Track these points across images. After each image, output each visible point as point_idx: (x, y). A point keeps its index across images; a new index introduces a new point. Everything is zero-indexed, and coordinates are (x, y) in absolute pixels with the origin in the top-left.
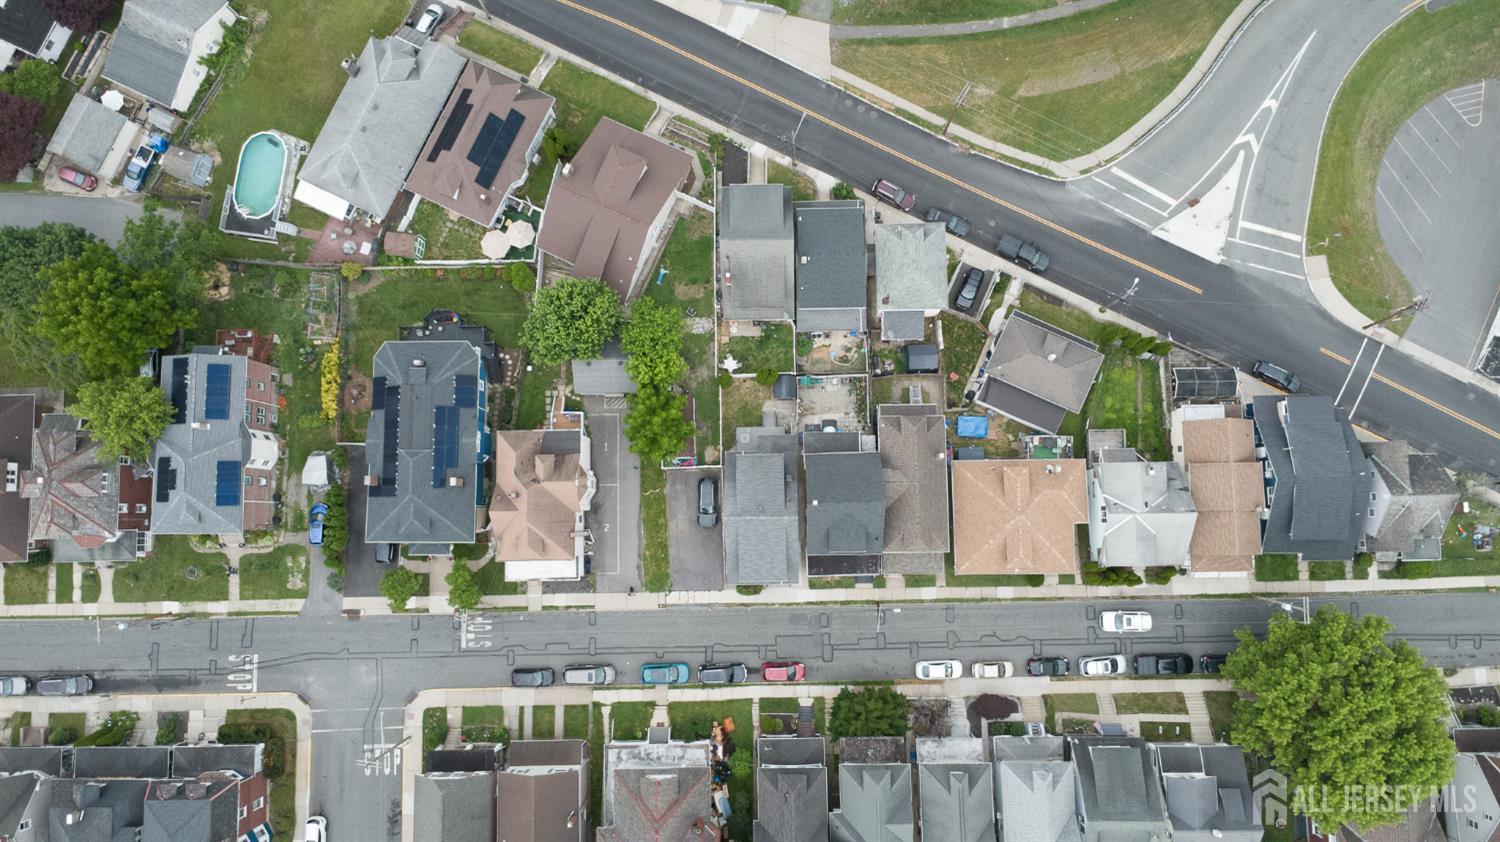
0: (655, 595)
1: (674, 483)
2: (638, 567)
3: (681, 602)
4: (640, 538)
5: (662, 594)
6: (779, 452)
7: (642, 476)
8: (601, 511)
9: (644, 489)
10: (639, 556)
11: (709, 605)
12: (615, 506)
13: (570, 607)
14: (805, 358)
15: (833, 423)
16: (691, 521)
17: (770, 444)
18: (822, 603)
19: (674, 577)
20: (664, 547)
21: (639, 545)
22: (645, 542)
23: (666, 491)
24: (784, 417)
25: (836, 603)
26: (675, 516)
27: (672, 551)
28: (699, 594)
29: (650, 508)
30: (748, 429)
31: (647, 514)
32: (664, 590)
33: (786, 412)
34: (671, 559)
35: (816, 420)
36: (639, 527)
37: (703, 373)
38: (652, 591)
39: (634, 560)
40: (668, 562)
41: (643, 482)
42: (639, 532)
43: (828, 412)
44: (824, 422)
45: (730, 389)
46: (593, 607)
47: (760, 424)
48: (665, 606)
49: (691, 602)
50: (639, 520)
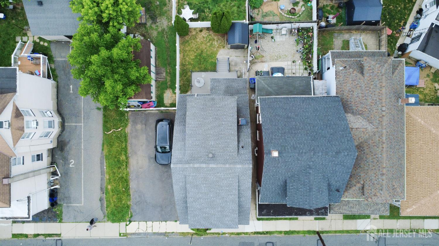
0: (116, 225)
1: (135, 123)
2: (101, 200)
3: (141, 231)
4: (102, 173)
5: (123, 224)
6: (232, 95)
7: (105, 116)
8: (67, 148)
9: (106, 128)
10: (102, 189)
11: (165, 234)
12: (79, 144)
13: (38, 235)
14: (256, 11)
15: (281, 70)
16: (150, 158)
17: (223, 87)
18: (267, 233)
19: (134, 208)
20: (125, 181)
21: (102, 179)
22: (107, 177)
23: (128, 130)
24: (236, 65)
25: (280, 232)
26: (136, 153)
27: (133, 185)
28: (156, 224)
29: (111, 146)
30: (203, 74)
31: (110, 151)
32: (124, 220)
33: (238, 60)
34: (131, 192)
35: (265, 67)
36: (102, 163)
37: (163, 23)
38: (113, 221)
39: (97, 194)
40: (129, 195)
41: (105, 122)
42: (102, 168)
43: (276, 60)
44: (272, 69)
45: (187, 38)
46: (59, 235)
47: (214, 70)
48: (125, 235)
49: (149, 231)
50: (102, 157)
